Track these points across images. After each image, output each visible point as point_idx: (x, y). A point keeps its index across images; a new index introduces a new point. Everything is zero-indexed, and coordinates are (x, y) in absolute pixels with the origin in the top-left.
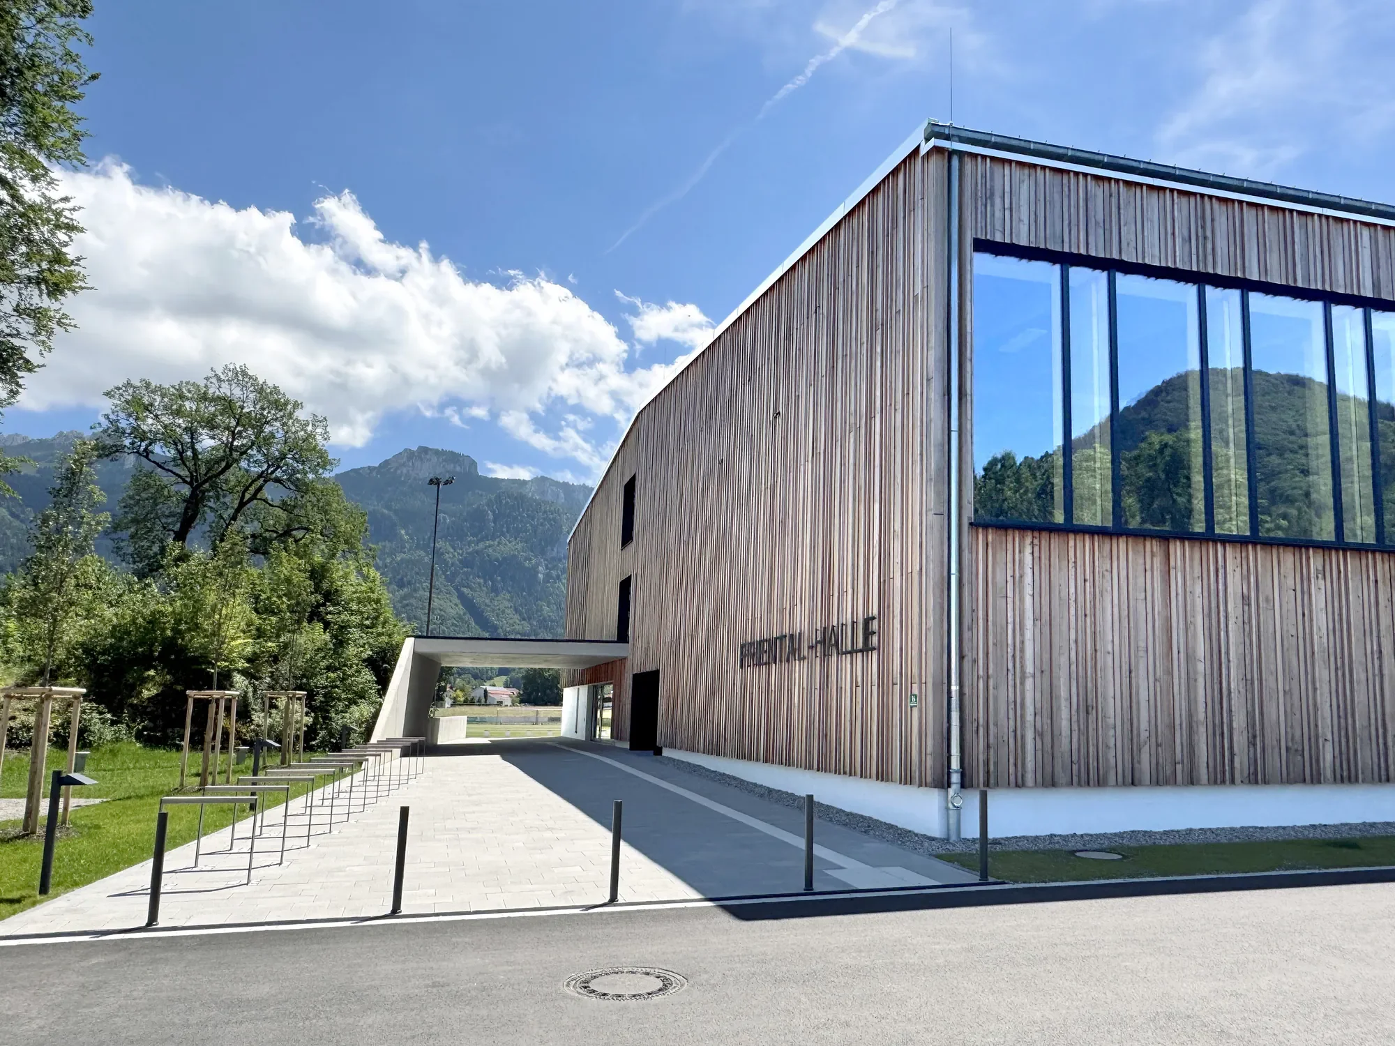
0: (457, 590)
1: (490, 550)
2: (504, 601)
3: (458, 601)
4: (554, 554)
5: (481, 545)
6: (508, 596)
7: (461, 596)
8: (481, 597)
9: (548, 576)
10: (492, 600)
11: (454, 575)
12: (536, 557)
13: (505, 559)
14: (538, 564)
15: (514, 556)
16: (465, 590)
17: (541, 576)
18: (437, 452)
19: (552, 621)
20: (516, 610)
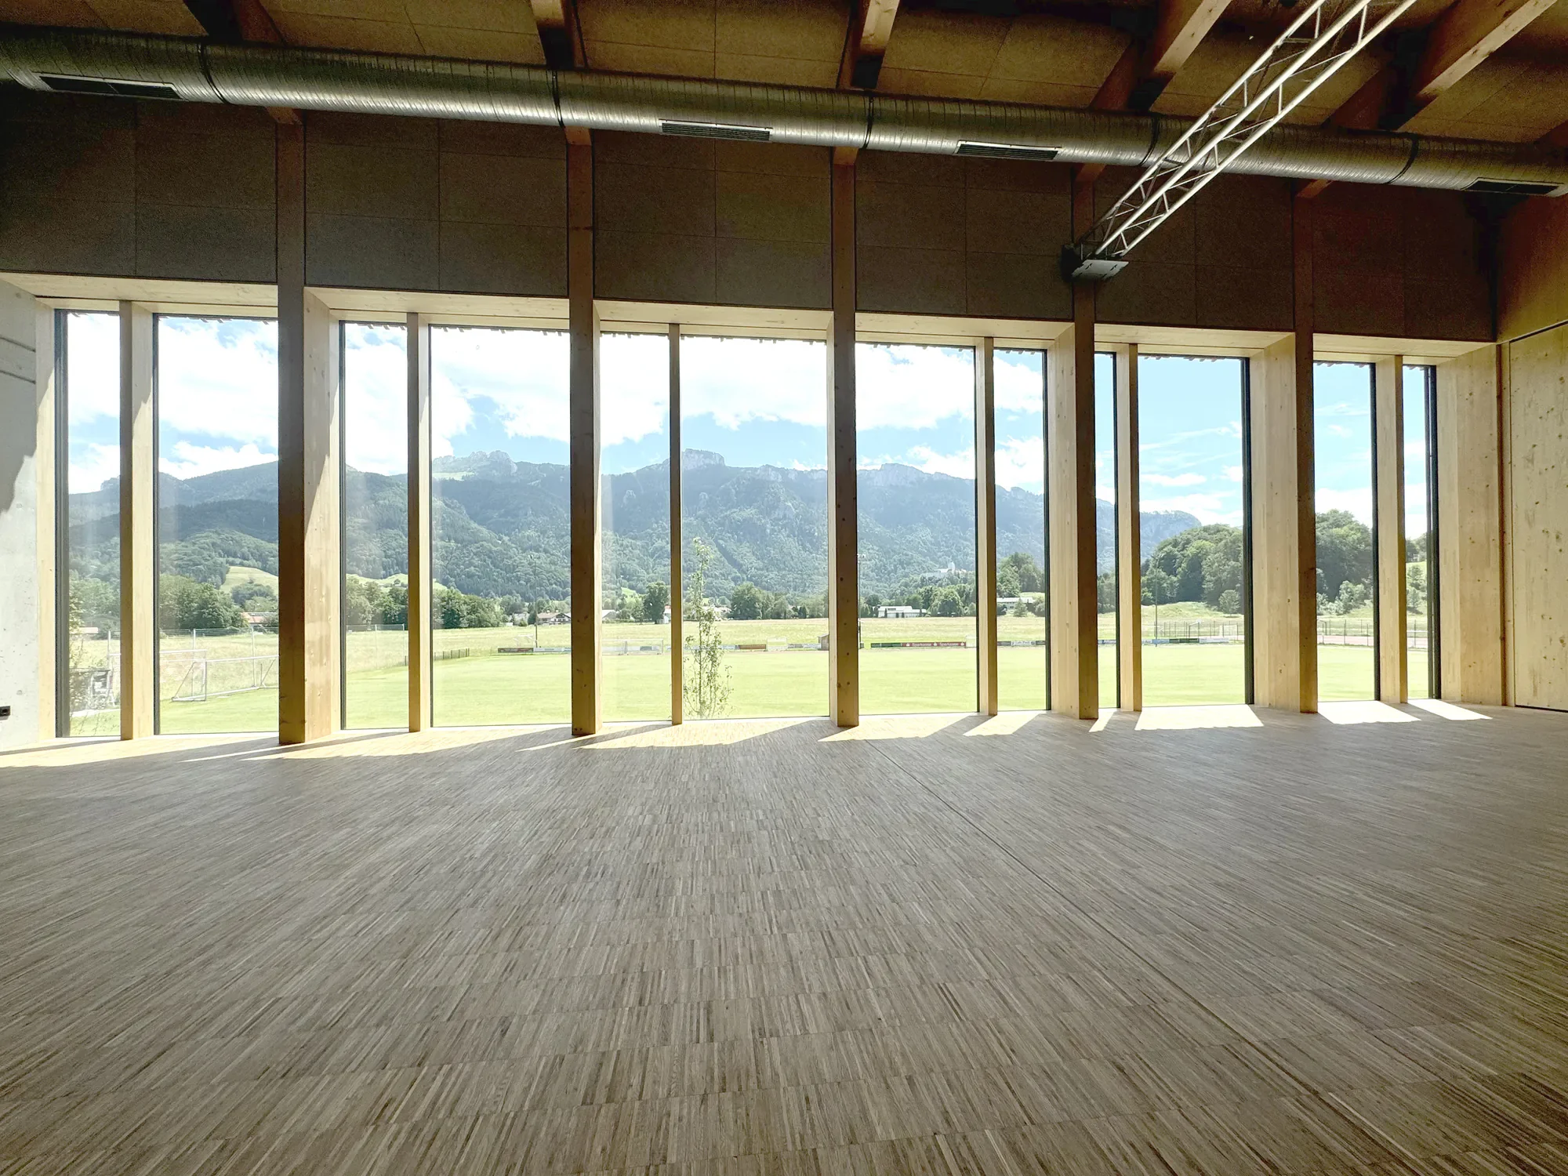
0: (716, 541)
1: (735, 515)
2: (745, 548)
3: (716, 549)
4: (776, 516)
5: (728, 513)
6: (748, 544)
7: (718, 545)
8: (731, 546)
9: (773, 531)
10: (738, 547)
11: (713, 532)
12: (764, 518)
13: (745, 520)
14: (767, 523)
15: (751, 519)
16: (721, 542)
17: (768, 531)
18: (698, 452)
19: (777, 560)
20: (753, 553)
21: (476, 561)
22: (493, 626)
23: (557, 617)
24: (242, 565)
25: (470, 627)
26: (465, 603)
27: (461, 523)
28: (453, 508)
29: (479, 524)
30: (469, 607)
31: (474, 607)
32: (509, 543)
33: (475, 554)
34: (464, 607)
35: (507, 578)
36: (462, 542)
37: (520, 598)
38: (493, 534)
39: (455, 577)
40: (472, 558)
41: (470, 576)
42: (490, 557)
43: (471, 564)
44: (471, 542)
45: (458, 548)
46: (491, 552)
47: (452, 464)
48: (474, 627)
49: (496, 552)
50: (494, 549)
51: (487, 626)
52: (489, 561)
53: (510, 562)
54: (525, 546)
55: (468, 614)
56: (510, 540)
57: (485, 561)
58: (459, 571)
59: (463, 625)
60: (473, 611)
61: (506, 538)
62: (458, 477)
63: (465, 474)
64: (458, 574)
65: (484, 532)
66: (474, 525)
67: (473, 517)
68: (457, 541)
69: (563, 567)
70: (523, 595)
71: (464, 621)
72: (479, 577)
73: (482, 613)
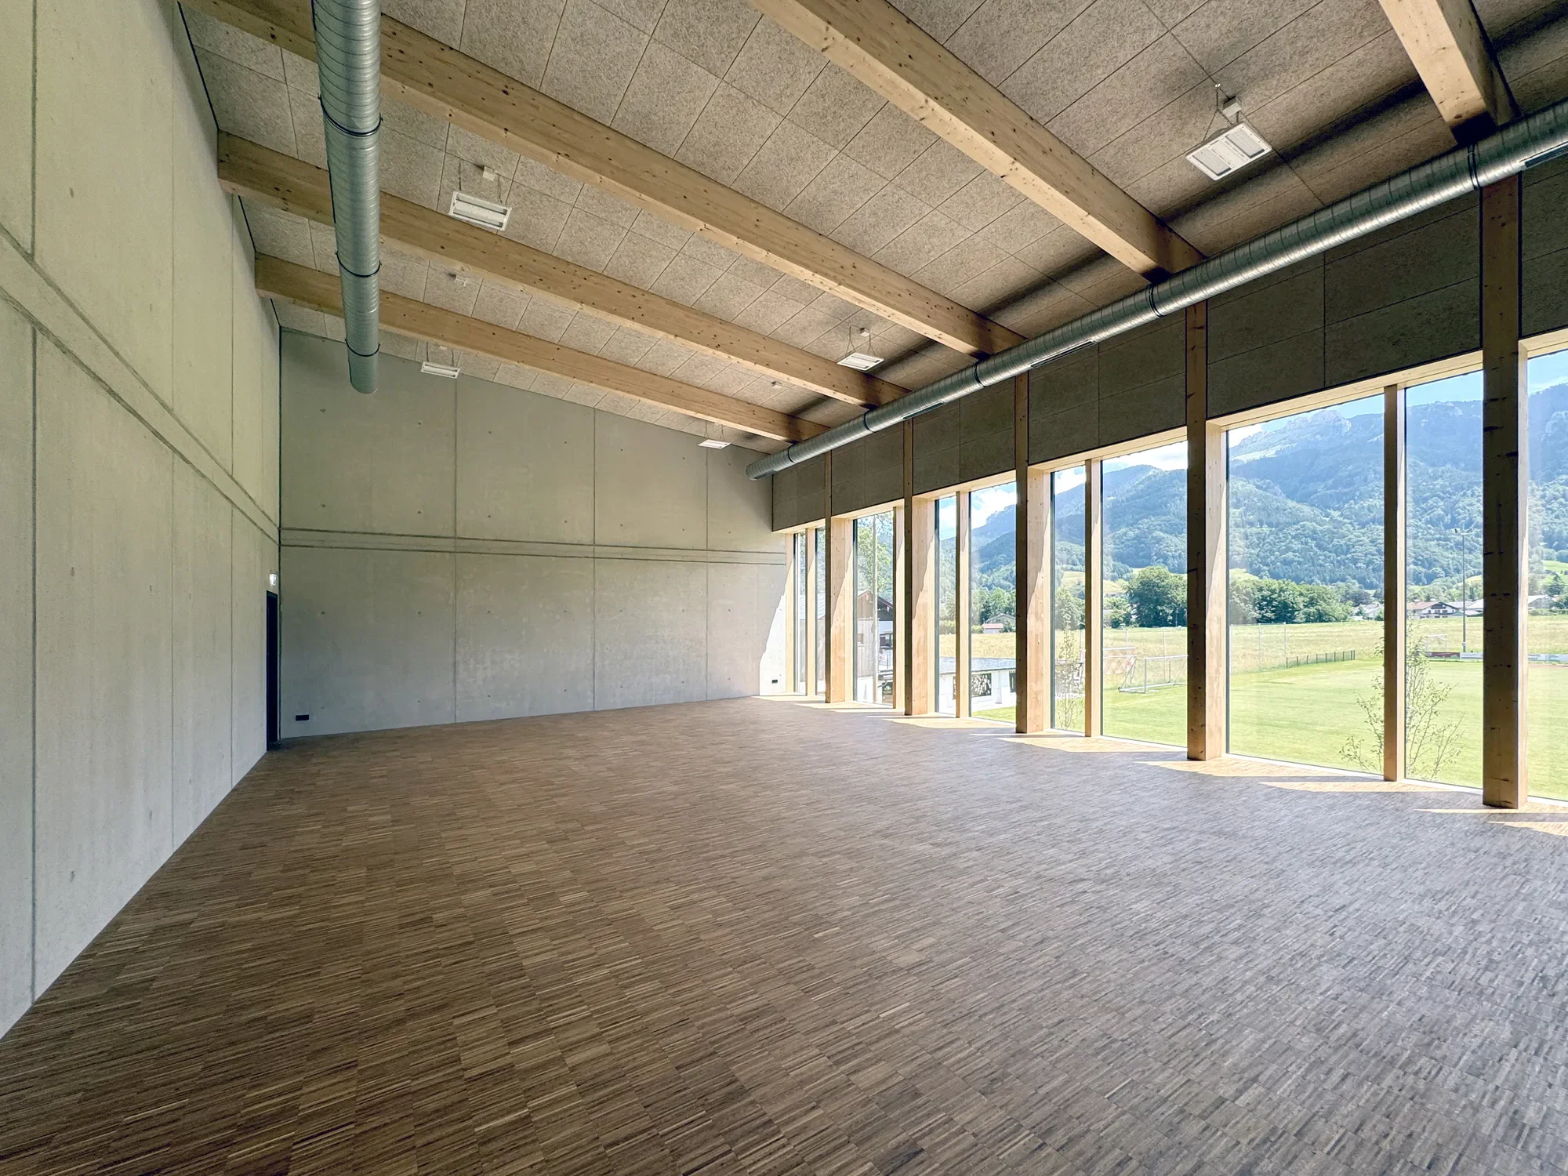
21: (1296, 545)
22: (1337, 620)
23: (1433, 607)
24: (1072, 569)
25: (1307, 622)
26: (1301, 594)
27: (1275, 504)
28: (1265, 490)
29: (1298, 502)
30: (1307, 600)
31: (1312, 599)
32: (1341, 519)
33: (1293, 538)
34: (1300, 599)
35: (1338, 561)
36: (1277, 525)
37: (1357, 585)
38: (1317, 511)
39: (1267, 565)
40: (1291, 542)
41: (1286, 562)
42: (1313, 539)
43: (1288, 549)
44: (1289, 524)
45: (1272, 533)
46: (1314, 532)
47: (1265, 440)
48: (1313, 621)
49: (1321, 531)
50: (1319, 528)
51: (1330, 621)
52: (1313, 544)
53: (1343, 542)
54: (1364, 519)
55: (1305, 606)
56: (1341, 515)
57: (1306, 543)
58: (1273, 558)
59: (1298, 620)
60: (1312, 602)
61: (1336, 514)
62: (1271, 453)
63: (1279, 447)
64: (1272, 562)
65: (1306, 509)
66: (1291, 504)
67: (1290, 495)
68: (1270, 525)
69: (1427, 540)
70: (1362, 581)
71: (1300, 616)
72: (1299, 563)
73: (1324, 605)
